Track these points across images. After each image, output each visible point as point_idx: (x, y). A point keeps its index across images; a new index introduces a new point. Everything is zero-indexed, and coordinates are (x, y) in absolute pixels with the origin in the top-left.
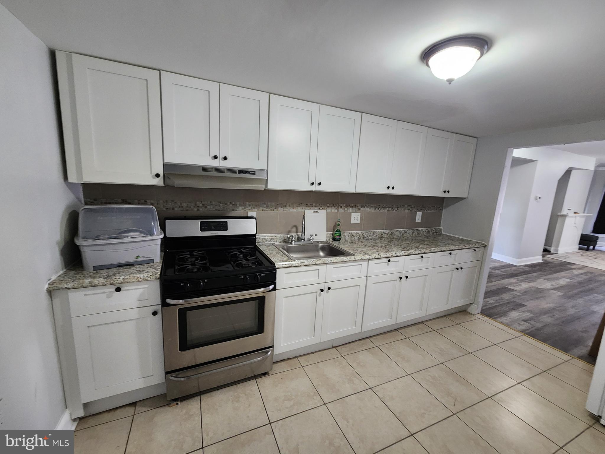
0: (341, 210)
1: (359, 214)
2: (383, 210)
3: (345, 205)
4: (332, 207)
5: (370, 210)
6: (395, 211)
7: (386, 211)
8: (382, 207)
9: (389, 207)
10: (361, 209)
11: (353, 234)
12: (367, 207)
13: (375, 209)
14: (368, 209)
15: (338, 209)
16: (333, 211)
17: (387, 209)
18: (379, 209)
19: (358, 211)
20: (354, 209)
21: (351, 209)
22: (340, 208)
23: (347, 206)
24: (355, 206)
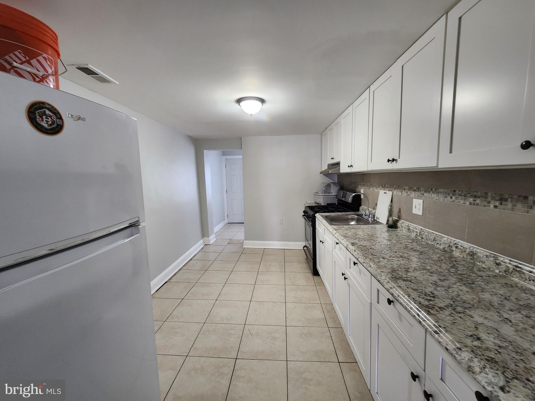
0: (404, 194)
1: (421, 201)
2: (462, 202)
3: (408, 188)
4: (397, 189)
5: (437, 198)
6: (492, 206)
7: (468, 203)
8: (460, 195)
9: (475, 197)
10: (425, 194)
12: (433, 192)
13: (446, 197)
14: (434, 196)
15: (402, 192)
16: (398, 193)
17: (471, 200)
18: (454, 198)
19: (421, 197)
20: (417, 193)
21: (413, 193)
22: (403, 191)
23: (410, 189)
24: (418, 189)
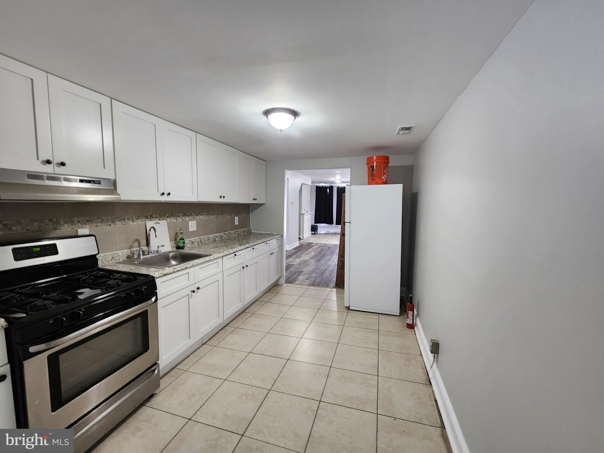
0: (179, 219)
1: (195, 222)
2: (213, 217)
3: (182, 214)
4: (171, 217)
5: (203, 218)
6: (220, 216)
7: (215, 217)
8: (212, 215)
9: (216, 214)
10: (196, 217)
11: (194, 241)
12: (200, 215)
13: (207, 216)
14: (201, 217)
15: (177, 219)
16: (172, 221)
17: (215, 215)
18: (210, 216)
19: (194, 219)
20: (191, 218)
21: (187, 217)
22: (178, 218)
23: (184, 215)
24: (191, 215)
